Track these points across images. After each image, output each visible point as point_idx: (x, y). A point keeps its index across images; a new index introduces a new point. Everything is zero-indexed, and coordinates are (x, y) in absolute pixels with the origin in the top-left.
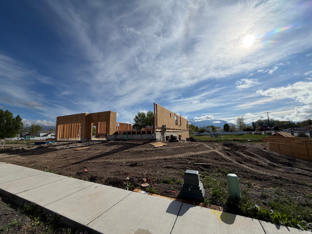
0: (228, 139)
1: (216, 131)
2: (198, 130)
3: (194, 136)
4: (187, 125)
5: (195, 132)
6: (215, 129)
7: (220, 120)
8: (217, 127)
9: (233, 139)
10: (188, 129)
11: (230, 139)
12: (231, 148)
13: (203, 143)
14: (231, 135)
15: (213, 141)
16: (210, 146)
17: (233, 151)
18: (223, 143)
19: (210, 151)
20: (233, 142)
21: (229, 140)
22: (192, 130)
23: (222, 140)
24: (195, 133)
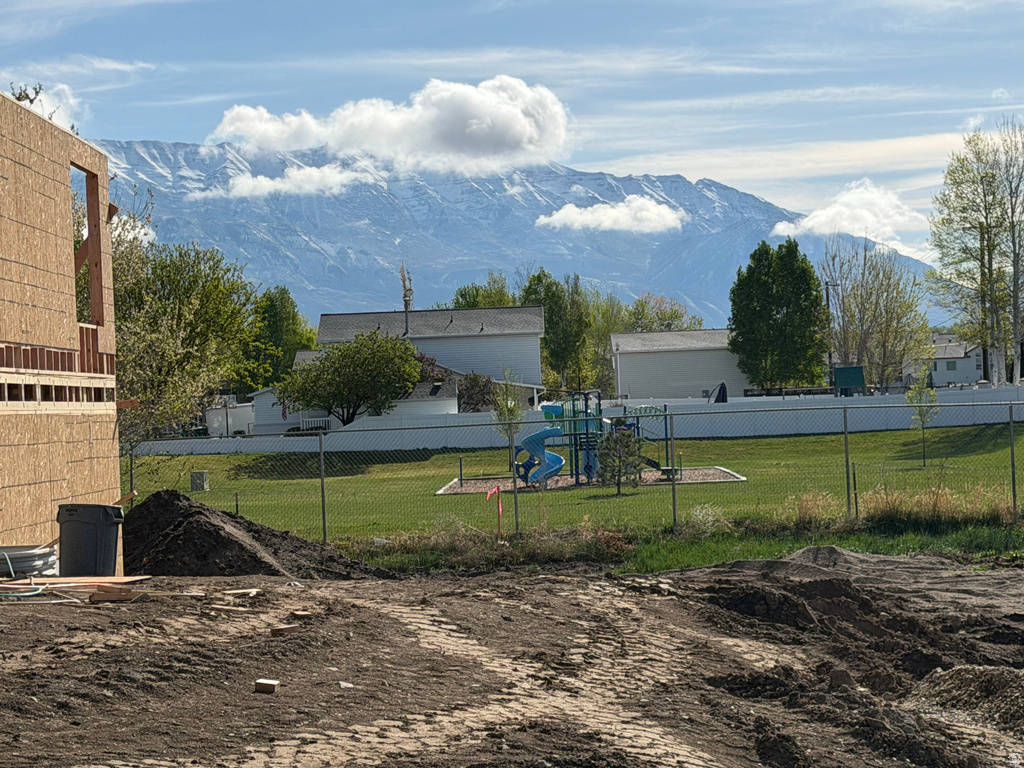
0: (785, 511)
1: (605, 387)
2: (304, 360)
3: (216, 472)
4: (86, 253)
5: (241, 390)
6: (590, 349)
7: (673, 188)
8: (627, 304)
9: (871, 501)
10: (108, 340)
11: (827, 506)
12: (819, 654)
13: (367, 595)
14: (845, 436)
15: (554, 561)
16: (484, 636)
17: (851, 701)
18: (701, 576)
19: (493, 713)
20: (857, 561)
21: (803, 528)
22: (174, 348)
23: (696, 537)
24: (244, 414)
